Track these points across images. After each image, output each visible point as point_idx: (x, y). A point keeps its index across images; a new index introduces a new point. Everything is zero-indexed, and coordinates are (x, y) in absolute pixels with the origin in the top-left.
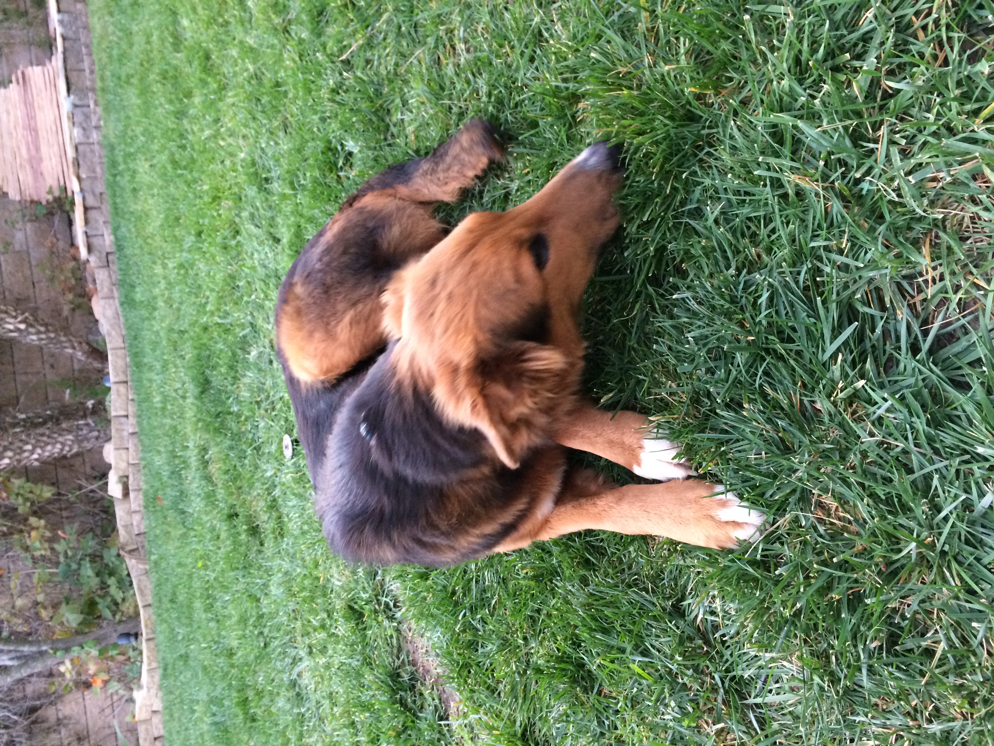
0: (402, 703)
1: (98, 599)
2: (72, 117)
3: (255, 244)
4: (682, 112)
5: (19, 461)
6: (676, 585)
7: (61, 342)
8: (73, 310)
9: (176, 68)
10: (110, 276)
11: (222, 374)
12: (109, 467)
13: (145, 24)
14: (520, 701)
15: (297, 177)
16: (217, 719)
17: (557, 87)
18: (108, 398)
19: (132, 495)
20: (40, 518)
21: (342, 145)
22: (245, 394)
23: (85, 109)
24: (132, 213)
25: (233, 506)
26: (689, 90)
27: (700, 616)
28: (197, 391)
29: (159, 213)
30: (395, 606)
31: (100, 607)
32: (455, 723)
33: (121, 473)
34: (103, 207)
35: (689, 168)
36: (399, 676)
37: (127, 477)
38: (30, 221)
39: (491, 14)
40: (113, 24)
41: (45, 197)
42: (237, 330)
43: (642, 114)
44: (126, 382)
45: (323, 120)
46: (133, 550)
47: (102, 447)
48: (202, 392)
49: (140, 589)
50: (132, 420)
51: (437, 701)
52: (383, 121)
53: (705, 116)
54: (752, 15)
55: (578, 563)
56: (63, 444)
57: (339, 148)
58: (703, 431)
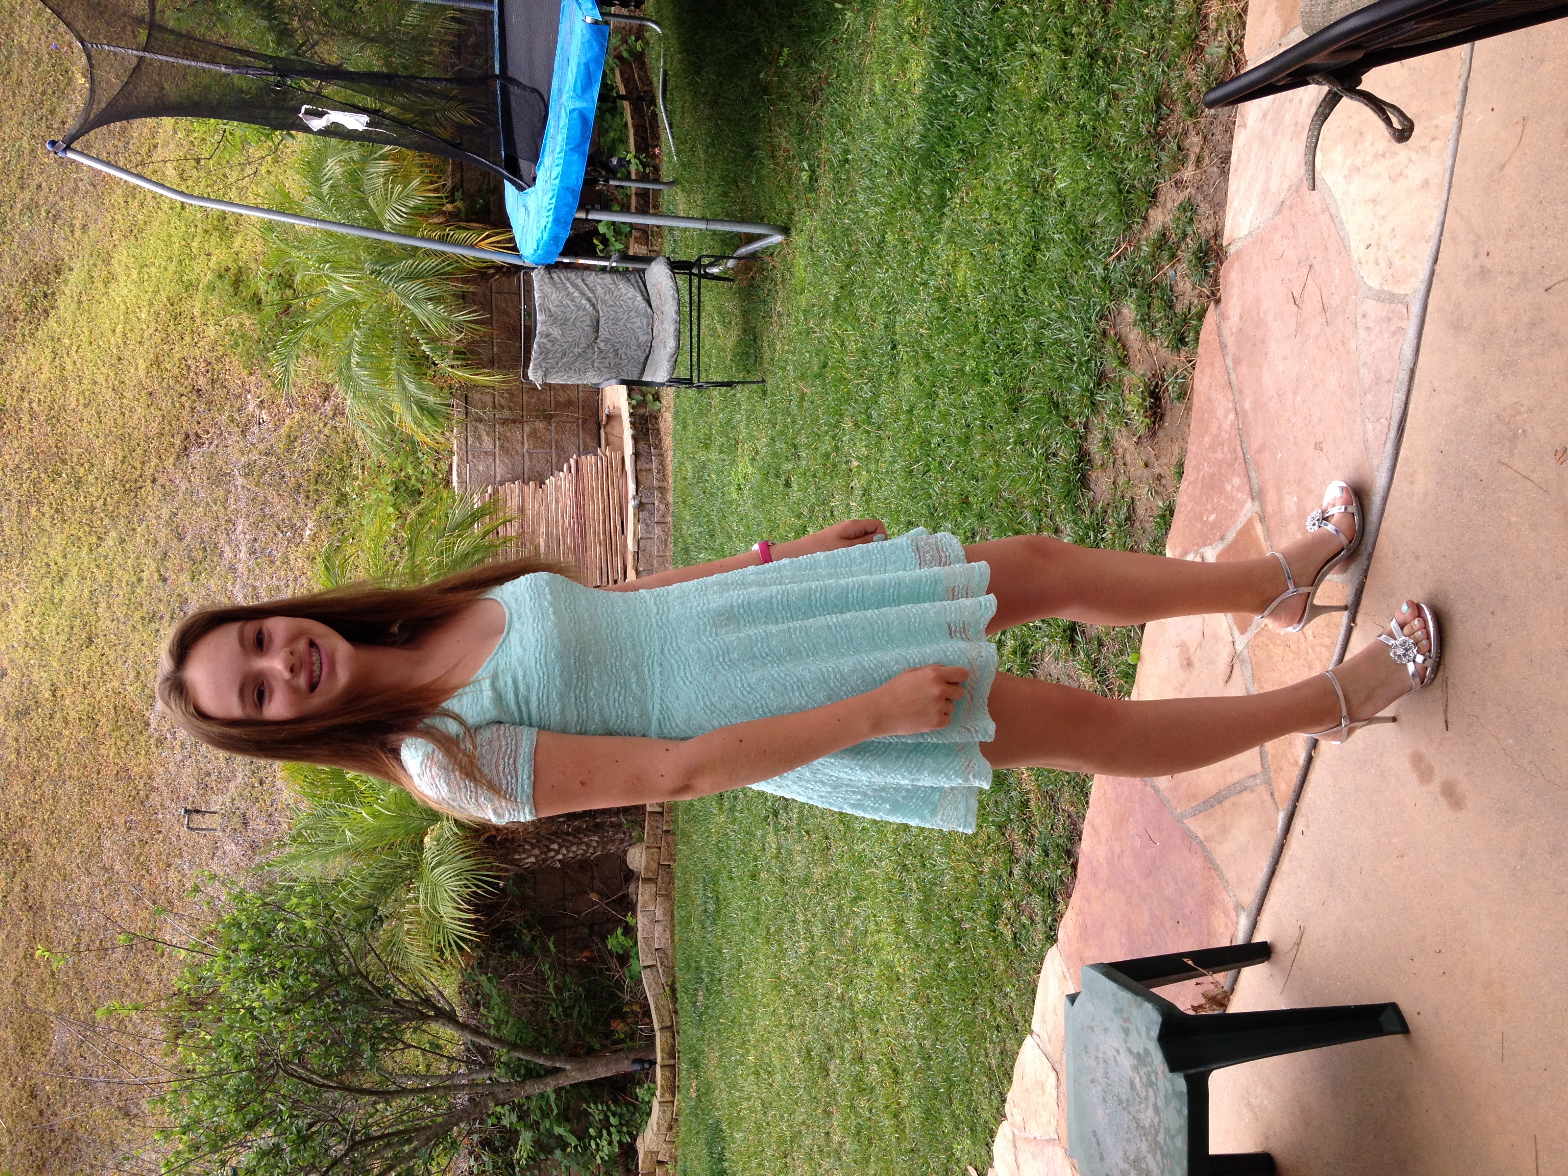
37: (656, 880)
50: (667, 816)
56: (588, 845)
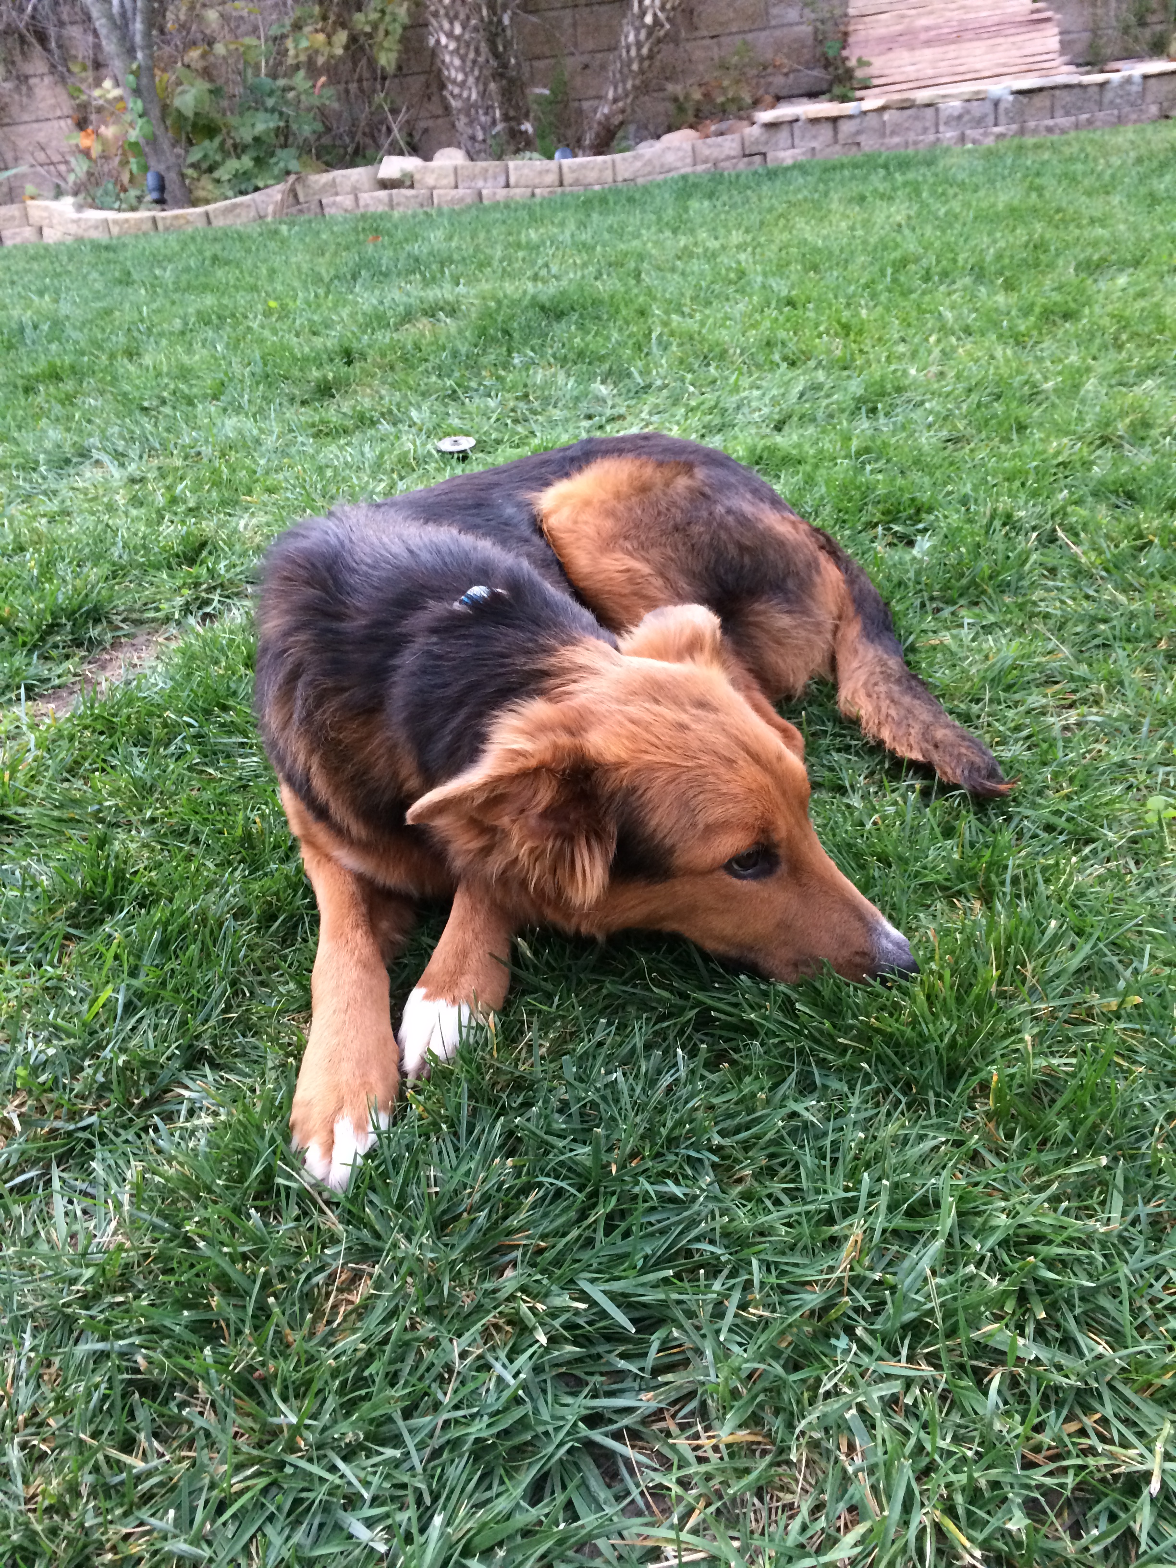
0: (54, 628)
1: (217, 141)
2: (979, 98)
3: (775, 392)
4: (962, 1061)
5: (436, 14)
6: (236, 1055)
7: (624, 82)
8: (675, 100)
9: (1051, 266)
10: (729, 158)
11: (570, 339)
12: (427, 158)
13: (1121, 215)
14: (56, 813)
15: (877, 460)
16: (28, 331)
17: (1006, 867)
18: (535, 155)
19: (383, 194)
20: (346, 48)
21: (926, 530)
22: (539, 376)
23: (991, 119)
24: (826, 194)
25: (363, 356)
26: (994, 1073)
27: (186, 1093)
28: (543, 298)
29: (825, 239)
30: (206, 616)
31: (206, 143)
32: (22, 710)
33: (417, 177)
34: (838, 147)
35: (877, 1072)
36: (97, 621)
37: (412, 186)
38: (816, 31)
39: (1122, 764)
40: (1124, 163)
41: (853, 55)
42: (640, 364)
43: (960, 1000)
44: (561, 184)
45: (964, 501)
46: (296, 196)
47: (459, 146)
48: (543, 308)
49: (235, 206)
50: (501, 193)
51: (57, 682)
52: (961, 596)
53: (954, 1097)
54: (1108, 1168)
55: (270, 904)
57: (921, 526)
58: (471, 1096)
